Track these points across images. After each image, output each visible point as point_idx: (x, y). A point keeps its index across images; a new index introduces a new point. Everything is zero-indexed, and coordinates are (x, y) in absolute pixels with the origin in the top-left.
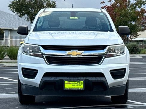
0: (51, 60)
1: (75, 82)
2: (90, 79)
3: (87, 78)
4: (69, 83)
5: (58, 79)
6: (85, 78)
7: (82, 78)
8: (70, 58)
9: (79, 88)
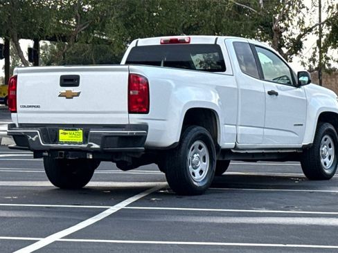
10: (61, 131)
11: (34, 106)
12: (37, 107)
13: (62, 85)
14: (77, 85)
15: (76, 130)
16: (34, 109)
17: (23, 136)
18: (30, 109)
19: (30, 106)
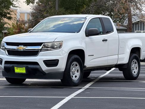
0: (11, 53)
1: (21, 68)
2: (30, 66)
3: (28, 66)
4: (18, 69)
5: (11, 65)
6: (26, 66)
7: (25, 65)
8: (18, 51)
9: (23, 72)
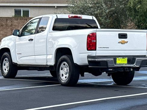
10: (117, 59)
11: (106, 48)
12: (108, 48)
13: (120, 38)
14: (126, 38)
15: (124, 58)
16: (105, 49)
17: (106, 61)
18: (104, 49)
19: (104, 48)
